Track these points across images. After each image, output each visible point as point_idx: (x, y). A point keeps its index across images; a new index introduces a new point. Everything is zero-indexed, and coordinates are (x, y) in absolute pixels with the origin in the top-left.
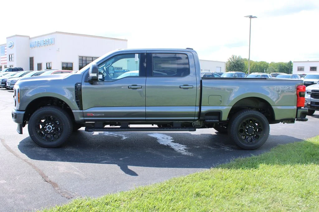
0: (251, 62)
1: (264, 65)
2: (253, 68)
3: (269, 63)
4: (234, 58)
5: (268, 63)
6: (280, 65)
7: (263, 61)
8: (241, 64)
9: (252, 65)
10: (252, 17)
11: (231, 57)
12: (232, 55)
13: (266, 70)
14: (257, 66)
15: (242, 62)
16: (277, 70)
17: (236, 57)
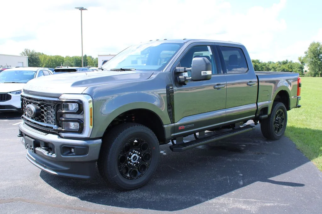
0: (45, 57)
1: (60, 59)
2: (49, 62)
3: (65, 57)
4: (27, 52)
5: (63, 57)
6: (76, 58)
7: (58, 55)
8: (36, 59)
9: (47, 60)
10: (83, 9)
11: (24, 51)
12: (25, 49)
13: (62, 64)
14: (52, 60)
15: (37, 57)
16: (73, 64)
17: (29, 51)
